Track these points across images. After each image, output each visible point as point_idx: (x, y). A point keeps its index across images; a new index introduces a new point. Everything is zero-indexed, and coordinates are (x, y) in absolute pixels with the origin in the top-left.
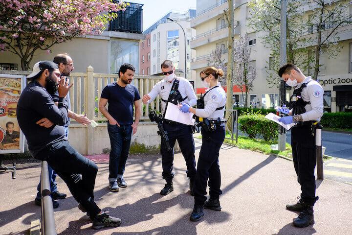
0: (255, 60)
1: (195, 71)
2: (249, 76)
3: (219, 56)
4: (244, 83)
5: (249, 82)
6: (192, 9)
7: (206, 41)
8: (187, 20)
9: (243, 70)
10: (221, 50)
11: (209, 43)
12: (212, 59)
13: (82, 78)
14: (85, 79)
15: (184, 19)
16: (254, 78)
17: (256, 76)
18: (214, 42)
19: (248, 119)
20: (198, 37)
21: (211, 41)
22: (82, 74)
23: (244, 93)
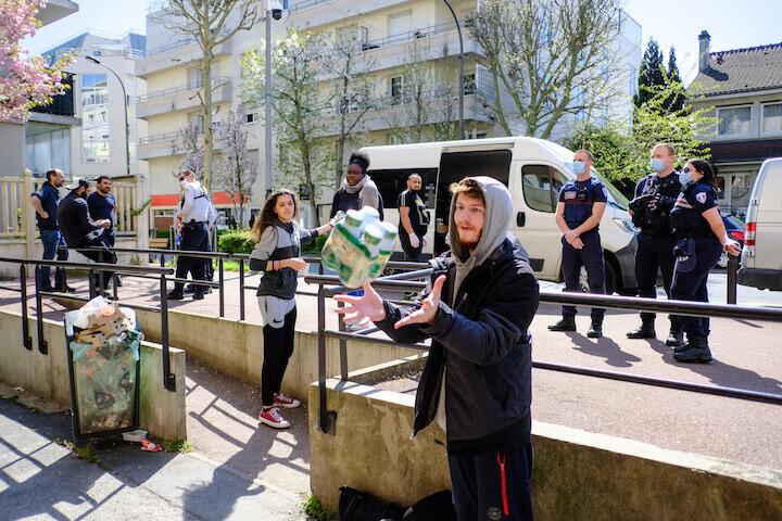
0: (257, 150)
1: (147, 162)
2: (246, 177)
3: (194, 140)
4: (237, 189)
5: (245, 186)
6: (135, 32)
7: (168, 108)
8: (124, 54)
9: (236, 166)
10: (197, 128)
11: (174, 111)
12: (180, 142)
13: (18, 183)
14: (21, 185)
15: (118, 53)
16: (253, 181)
17: (258, 179)
18: (185, 110)
19: (233, 239)
20: (151, 97)
21: (178, 107)
22: (17, 178)
23: (238, 205)
